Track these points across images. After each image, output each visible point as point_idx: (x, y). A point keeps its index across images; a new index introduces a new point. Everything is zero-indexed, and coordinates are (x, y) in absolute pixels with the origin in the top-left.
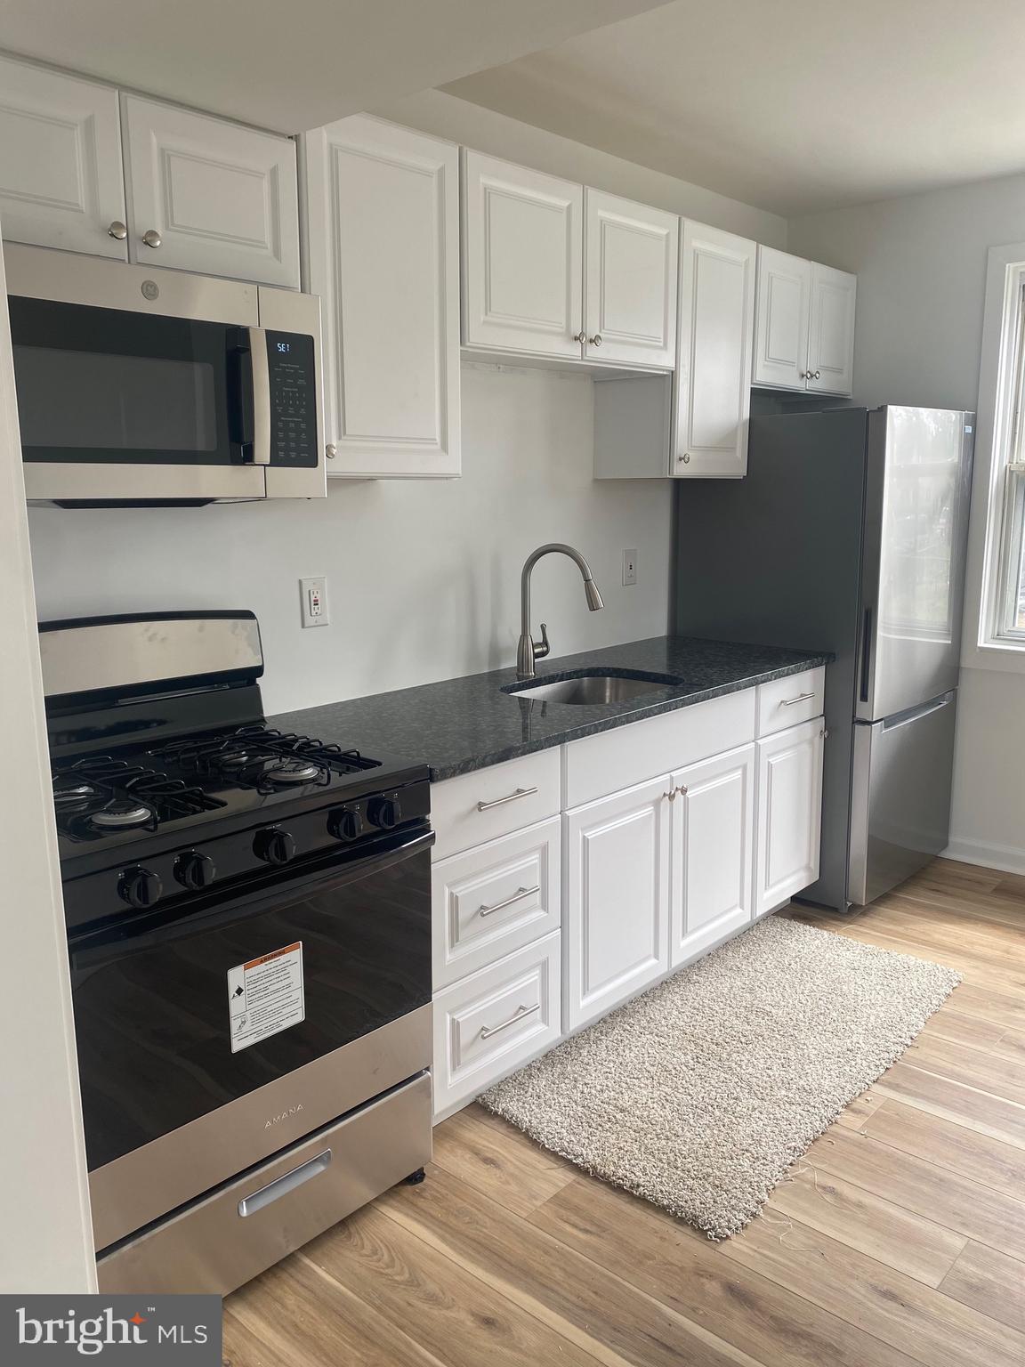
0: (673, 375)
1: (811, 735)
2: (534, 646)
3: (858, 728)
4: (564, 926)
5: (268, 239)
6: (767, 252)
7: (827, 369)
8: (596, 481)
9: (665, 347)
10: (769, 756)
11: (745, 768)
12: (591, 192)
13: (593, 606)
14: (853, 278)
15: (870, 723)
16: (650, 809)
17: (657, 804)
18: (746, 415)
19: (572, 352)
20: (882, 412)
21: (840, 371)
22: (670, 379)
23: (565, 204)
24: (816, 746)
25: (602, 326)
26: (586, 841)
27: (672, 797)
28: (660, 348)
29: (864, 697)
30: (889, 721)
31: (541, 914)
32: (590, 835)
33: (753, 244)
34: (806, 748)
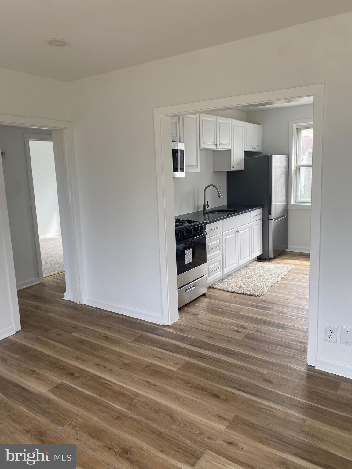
0: (230, 150)
1: (260, 222)
2: (207, 205)
3: (269, 220)
4: (223, 254)
5: (175, 133)
6: (246, 123)
7: (257, 146)
8: (214, 172)
9: (229, 145)
10: (253, 226)
11: (249, 228)
12: (217, 117)
13: (219, 196)
14: (261, 126)
15: (272, 219)
16: (234, 234)
17: (236, 233)
18: (243, 157)
19: (214, 147)
20: (271, 156)
21: (260, 146)
22: (230, 151)
23: (214, 120)
24: (261, 225)
25: (219, 142)
26: (225, 239)
27: (238, 232)
28: (228, 145)
29: (270, 214)
30: (275, 219)
31: (219, 251)
32: (226, 238)
33: (243, 122)
34: (259, 225)
